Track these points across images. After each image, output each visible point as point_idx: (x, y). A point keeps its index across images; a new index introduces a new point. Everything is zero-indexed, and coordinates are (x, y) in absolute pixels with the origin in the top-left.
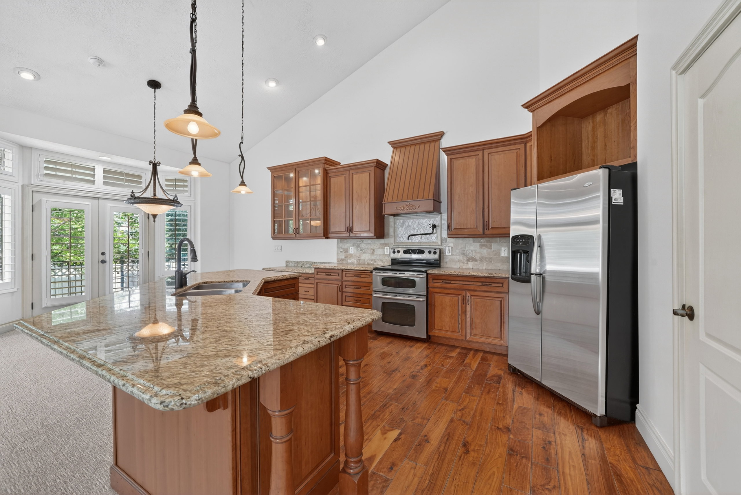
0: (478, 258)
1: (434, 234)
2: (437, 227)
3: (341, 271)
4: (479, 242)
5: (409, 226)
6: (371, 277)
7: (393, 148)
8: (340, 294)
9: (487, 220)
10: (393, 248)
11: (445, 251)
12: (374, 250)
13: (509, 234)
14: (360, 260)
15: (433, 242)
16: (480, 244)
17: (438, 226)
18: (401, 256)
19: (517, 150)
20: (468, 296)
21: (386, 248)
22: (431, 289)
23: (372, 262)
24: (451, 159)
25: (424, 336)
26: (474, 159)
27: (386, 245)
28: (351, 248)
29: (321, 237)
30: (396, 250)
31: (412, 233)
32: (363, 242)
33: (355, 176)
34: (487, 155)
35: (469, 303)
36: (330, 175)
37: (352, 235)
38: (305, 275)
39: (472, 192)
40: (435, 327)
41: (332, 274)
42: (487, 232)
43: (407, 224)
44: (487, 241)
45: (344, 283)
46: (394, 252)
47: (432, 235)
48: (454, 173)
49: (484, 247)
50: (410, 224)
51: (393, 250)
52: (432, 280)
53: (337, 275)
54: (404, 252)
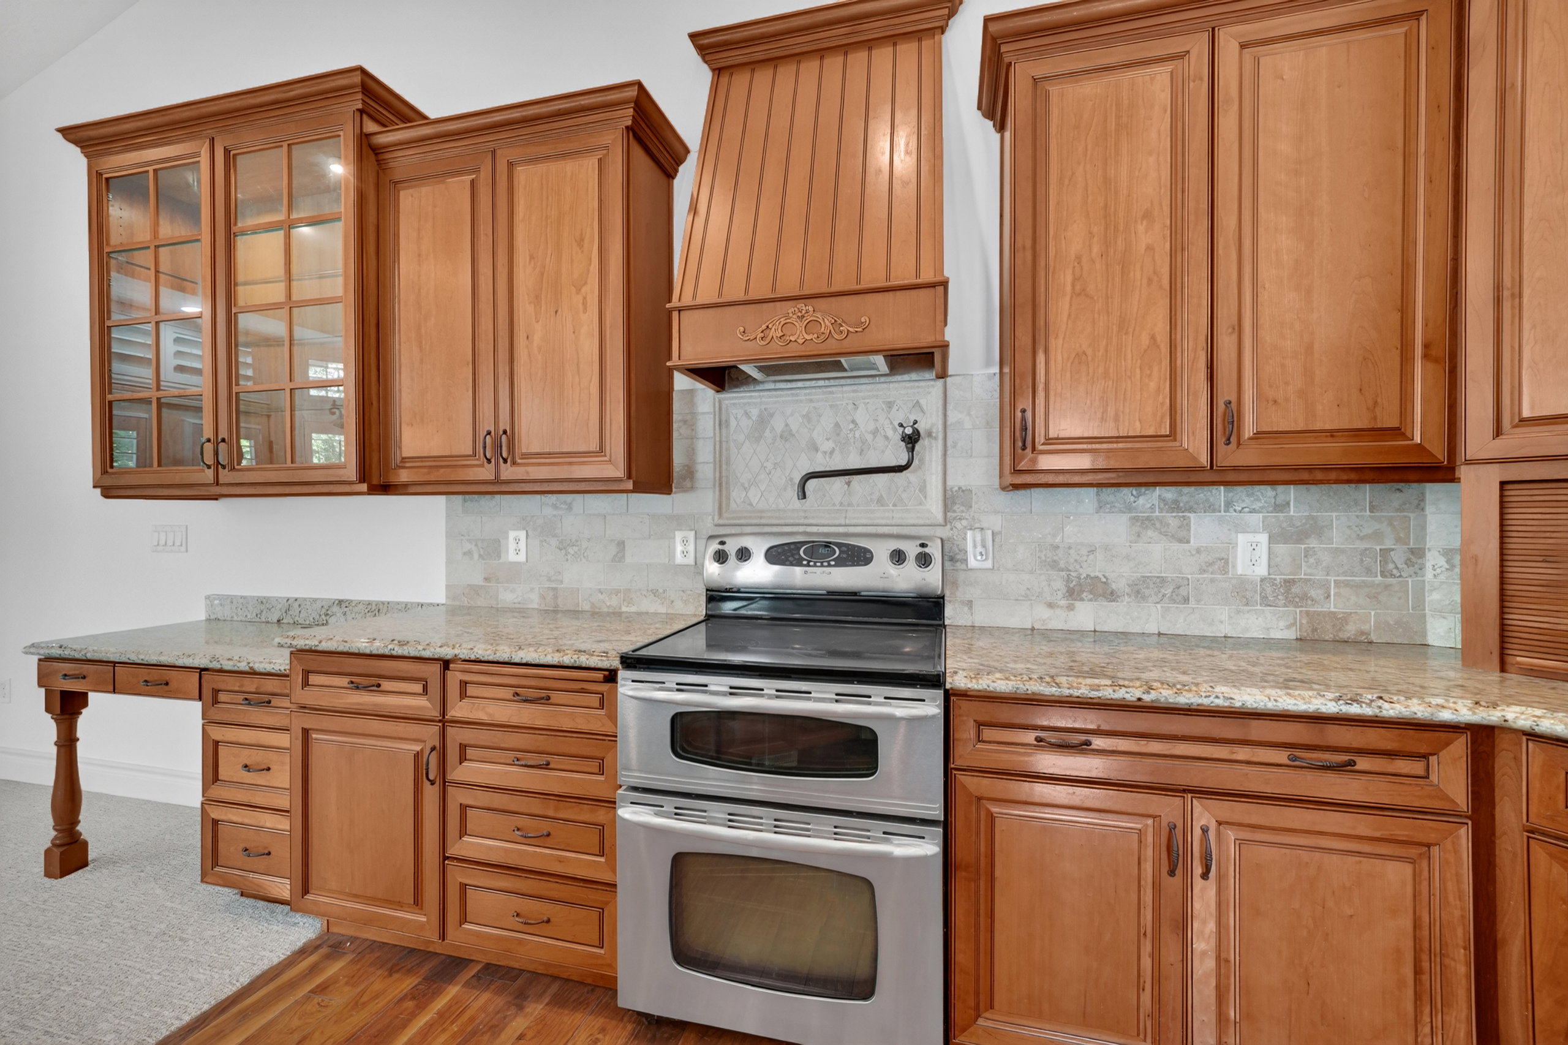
0: (1119, 585)
1: (917, 470)
2: (928, 440)
3: (436, 668)
4: (1129, 508)
5: (787, 436)
6: (607, 704)
7: (713, 70)
8: (431, 793)
9: (1232, 397)
10: (711, 537)
11: (969, 552)
12: (621, 545)
16: (1132, 518)
17: (929, 434)
18: (758, 573)
19: (1408, 23)
20: (1205, 829)
21: (679, 536)
23: (614, 602)
24: (1035, 80)
26: (1164, 79)
27: (679, 521)
28: (512, 534)
29: (351, 483)
30: (731, 547)
31: (817, 464)
32: (570, 508)
33: (522, 173)
34: (1237, 54)
35: (1208, 866)
36: (393, 172)
37: (508, 472)
38: (250, 685)
39: (1149, 248)
40: (991, 998)
41: (386, 685)
42: (1229, 456)
43: (778, 424)
44: (1175, 507)
45: (455, 735)
46: (719, 556)
47: (905, 475)
48: (1053, 151)
49: (1150, 533)
50: (795, 423)
51: (715, 546)
52: (980, 724)
53: (418, 688)
54: (775, 556)
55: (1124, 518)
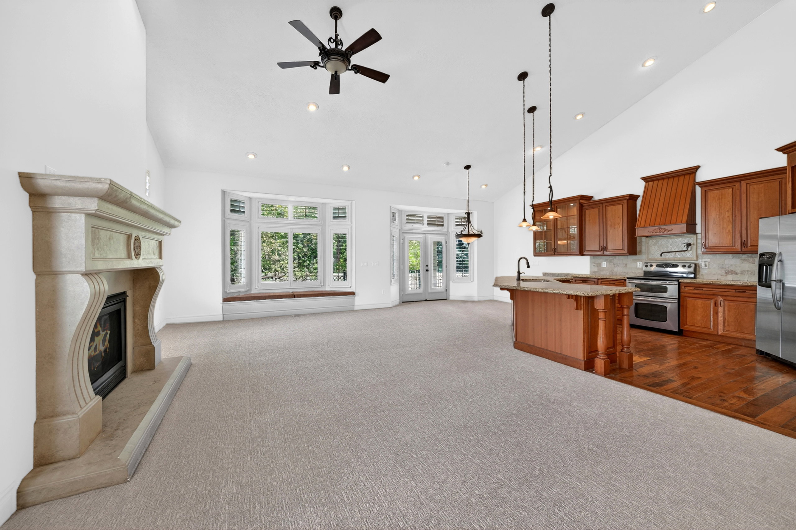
0: (738, 271)
1: (690, 251)
2: (692, 246)
3: (596, 280)
4: (740, 258)
5: (662, 245)
6: (625, 284)
7: (646, 183)
9: (745, 240)
11: (702, 266)
12: (626, 264)
13: (758, 251)
14: (612, 272)
15: (688, 258)
17: (693, 244)
18: (654, 269)
19: (780, 180)
20: (721, 300)
21: (638, 263)
22: (682, 294)
23: (624, 274)
24: (705, 190)
25: (676, 330)
26: (731, 190)
27: (639, 260)
28: (603, 262)
29: (577, 254)
30: (649, 264)
31: (665, 250)
32: (616, 258)
33: (608, 208)
34: (745, 186)
35: (722, 305)
36: (584, 208)
37: (606, 253)
39: (728, 216)
40: (687, 323)
41: (588, 282)
42: (745, 249)
43: (659, 243)
46: (646, 266)
47: (687, 252)
48: (709, 201)
50: (664, 243)
51: (646, 264)
52: (685, 287)
53: (594, 282)
54: (657, 266)
55: (739, 259)
